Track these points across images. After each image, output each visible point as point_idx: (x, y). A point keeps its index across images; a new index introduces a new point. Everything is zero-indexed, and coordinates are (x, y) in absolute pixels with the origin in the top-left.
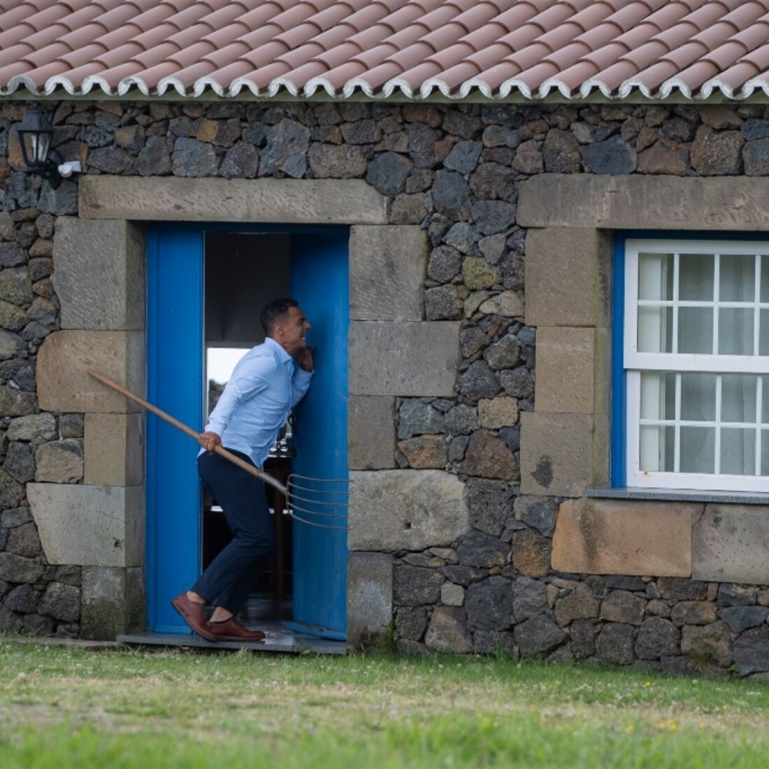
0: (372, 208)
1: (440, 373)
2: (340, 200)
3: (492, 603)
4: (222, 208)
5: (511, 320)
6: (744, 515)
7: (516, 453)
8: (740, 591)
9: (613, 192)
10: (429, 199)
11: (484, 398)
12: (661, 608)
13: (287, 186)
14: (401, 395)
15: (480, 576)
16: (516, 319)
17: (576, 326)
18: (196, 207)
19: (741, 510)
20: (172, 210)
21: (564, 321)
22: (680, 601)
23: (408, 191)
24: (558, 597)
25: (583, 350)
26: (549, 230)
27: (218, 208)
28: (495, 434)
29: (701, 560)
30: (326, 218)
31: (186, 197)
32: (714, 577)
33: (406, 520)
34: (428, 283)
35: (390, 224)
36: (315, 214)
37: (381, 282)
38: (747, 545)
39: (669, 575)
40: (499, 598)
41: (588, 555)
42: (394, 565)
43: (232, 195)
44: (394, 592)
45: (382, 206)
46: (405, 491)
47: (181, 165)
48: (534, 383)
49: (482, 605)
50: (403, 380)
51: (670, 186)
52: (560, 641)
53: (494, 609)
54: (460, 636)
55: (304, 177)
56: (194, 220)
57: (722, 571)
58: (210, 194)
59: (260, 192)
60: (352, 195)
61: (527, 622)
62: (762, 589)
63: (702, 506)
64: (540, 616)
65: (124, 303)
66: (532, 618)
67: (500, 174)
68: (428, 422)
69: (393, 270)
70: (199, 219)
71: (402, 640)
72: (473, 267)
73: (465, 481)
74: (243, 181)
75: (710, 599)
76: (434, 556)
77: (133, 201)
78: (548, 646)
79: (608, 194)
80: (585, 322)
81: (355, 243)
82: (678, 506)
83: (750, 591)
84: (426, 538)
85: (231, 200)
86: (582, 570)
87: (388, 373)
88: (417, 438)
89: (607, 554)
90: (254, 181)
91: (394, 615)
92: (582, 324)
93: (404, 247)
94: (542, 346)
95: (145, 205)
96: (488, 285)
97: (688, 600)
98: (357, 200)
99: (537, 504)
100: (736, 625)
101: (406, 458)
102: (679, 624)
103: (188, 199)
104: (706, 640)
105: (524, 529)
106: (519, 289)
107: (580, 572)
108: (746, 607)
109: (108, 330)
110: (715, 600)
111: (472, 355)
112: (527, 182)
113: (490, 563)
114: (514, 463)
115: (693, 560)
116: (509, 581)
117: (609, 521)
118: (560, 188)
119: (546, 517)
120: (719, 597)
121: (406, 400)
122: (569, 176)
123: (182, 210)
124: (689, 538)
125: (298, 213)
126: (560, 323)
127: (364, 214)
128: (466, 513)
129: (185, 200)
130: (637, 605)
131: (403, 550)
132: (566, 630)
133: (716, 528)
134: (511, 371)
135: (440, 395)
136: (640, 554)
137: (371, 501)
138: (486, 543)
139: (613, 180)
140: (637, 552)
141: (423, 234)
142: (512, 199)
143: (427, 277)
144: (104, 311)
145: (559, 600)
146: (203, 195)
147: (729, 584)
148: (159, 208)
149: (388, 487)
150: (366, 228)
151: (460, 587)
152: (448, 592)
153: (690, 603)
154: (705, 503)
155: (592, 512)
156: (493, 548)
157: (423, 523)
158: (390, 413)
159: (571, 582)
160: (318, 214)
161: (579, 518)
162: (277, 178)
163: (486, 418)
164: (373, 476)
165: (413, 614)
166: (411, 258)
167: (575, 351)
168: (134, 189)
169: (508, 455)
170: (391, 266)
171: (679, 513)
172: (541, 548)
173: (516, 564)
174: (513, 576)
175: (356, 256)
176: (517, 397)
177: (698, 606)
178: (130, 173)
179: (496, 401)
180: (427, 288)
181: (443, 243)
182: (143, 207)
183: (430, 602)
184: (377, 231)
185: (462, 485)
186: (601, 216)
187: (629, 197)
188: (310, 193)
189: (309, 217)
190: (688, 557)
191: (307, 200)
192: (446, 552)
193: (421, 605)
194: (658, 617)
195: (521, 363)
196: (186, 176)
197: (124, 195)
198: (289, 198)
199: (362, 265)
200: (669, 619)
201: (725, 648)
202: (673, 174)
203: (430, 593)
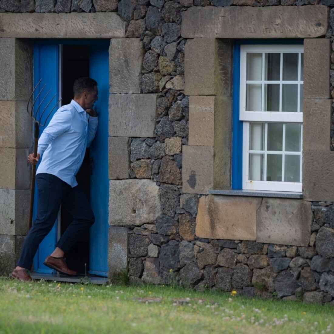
0: (118, 29)
1: (148, 123)
2: (105, 24)
3: (170, 255)
4: (55, 30)
5: (179, 93)
6: (279, 204)
7: (181, 169)
8: (278, 248)
9: (223, 16)
10: (143, 23)
11: (167, 138)
12: (243, 258)
13: (82, 17)
14: (131, 136)
15: (166, 240)
16: (181, 91)
17: (206, 96)
18: (44, 29)
19: (278, 201)
20: (34, 32)
21: (201, 93)
22: (252, 254)
23: (135, 19)
24: (199, 252)
25: (210, 109)
26: (195, 39)
27: (53, 30)
28: (171, 158)
29: (261, 231)
30: (99, 35)
31: (40, 24)
32: (266, 240)
33: (133, 208)
34: (143, 71)
35: (126, 37)
36: (94, 33)
37: (123, 72)
38: (281, 222)
39: (246, 239)
40: (173, 253)
41: (211, 228)
42: (128, 234)
43: (59, 23)
44: (129, 250)
45: (123, 27)
46: (133, 191)
47: (38, 6)
48: (188, 129)
49: (166, 256)
50: (132, 128)
51: (247, 12)
52: (200, 277)
53: (171, 259)
54: (157, 275)
55: (90, 12)
56: (43, 37)
57: (269, 237)
58: (50, 22)
59: (71, 20)
60: (111, 22)
61: (186, 266)
62: (288, 248)
63: (261, 199)
64: (191, 263)
65: (14, 85)
66: (188, 264)
67: (174, 7)
68: (143, 151)
69: (128, 64)
70: (45, 37)
71: (131, 277)
72: (162, 62)
73: (159, 186)
74: (64, 14)
75: (265, 253)
76: (146, 229)
77: (18, 27)
78: (195, 281)
79: (220, 18)
80: (211, 93)
81: (111, 49)
82: (250, 199)
83: (283, 248)
84: (142, 218)
85: (59, 26)
86: (209, 237)
87: (126, 124)
88: (138, 161)
89: (220, 227)
90: (68, 14)
91: (128, 262)
92: (209, 94)
93: (132, 51)
94: (191, 106)
95: (23, 29)
96: (169, 72)
97: (255, 254)
98: (112, 24)
99: (190, 198)
100: (276, 268)
101: (134, 172)
102: (251, 268)
103: (41, 26)
104: (263, 278)
105: (184, 213)
106: (182, 74)
107: (208, 237)
108: (281, 258)
109: (8, 101)
110: (267, 254)
111: (162, 113)
112: (186, 12)
113: (169, 233)
114: (180, 175)
115: (257, 231)
116: (178, 243)
117: (220, 208)
118: (200, 15)
119: (194, 206)
120: (268, 252)
121: (134, 139)
122: (203, 7)
123: (38, 32)
124: (255, 218)
125: (87, 32)
126: (200, 93)
127: (115, 32)
128: (159, 204)
129: (39, 26)
130: (233, 257)
131: (132, 225)
132: (202, 271)
133: (267, 212)
134: (179, 122)
135: (148, 136)
136: (234, 226)
137: (118, 197)
138: (167, 221)
139: (223, 9)
140: (233, 226)
141: (141, 44)
142: (179, 22)
143: (143, 68)
144: (6, 90)
145: (199, 254)
146: (47, 23)
147: (272, 245)
148: (29, 30)
149: (125, 189)
150: (116, 40)
151: (156, 246)
152: (151, 249)
153: (256, 256)
154: (262, 197)
155: (213, 203)
156: (171, 224)
157: (141, 210)
158: (127, 147)
159: (204, 243)
160: (96, 32)
161: (208, 207)
162: (79, 13)
163: (168, 149)
164: (119, 183)
165: (136, 262)
166: (136, 57)
167: (206, 110)
168: (18, 20)
169: (177, 170)
170: (126, 62)
171: (251, 203)
172: (191, 224)
173: (181, 233)
174: (179, 240)
175: (112, 57)
176: (181, 137)
177: (260, 257)
178: (17, 11)
179: (172, 139)
180: (143, 74)
181: (150, 49)
182: (22, 31)
183: (143, 255)
184: (121, 42)
185: (158, 188)
186: (217, 30)
187: (230, 19)
188: (92, 20)
189: (92, 34)
190: (255, 228)
191: (91, 25)
192: (151, 227)
193: (140, 257)
194: (242, 264)
195: (183, 117)
196: (40, 12)
197: (14, 24)
198: (83, 24)
199: (114, 62)
200: (247, 264)
201: (271, 282)
202: (250, 6)
203: (143, 250)
